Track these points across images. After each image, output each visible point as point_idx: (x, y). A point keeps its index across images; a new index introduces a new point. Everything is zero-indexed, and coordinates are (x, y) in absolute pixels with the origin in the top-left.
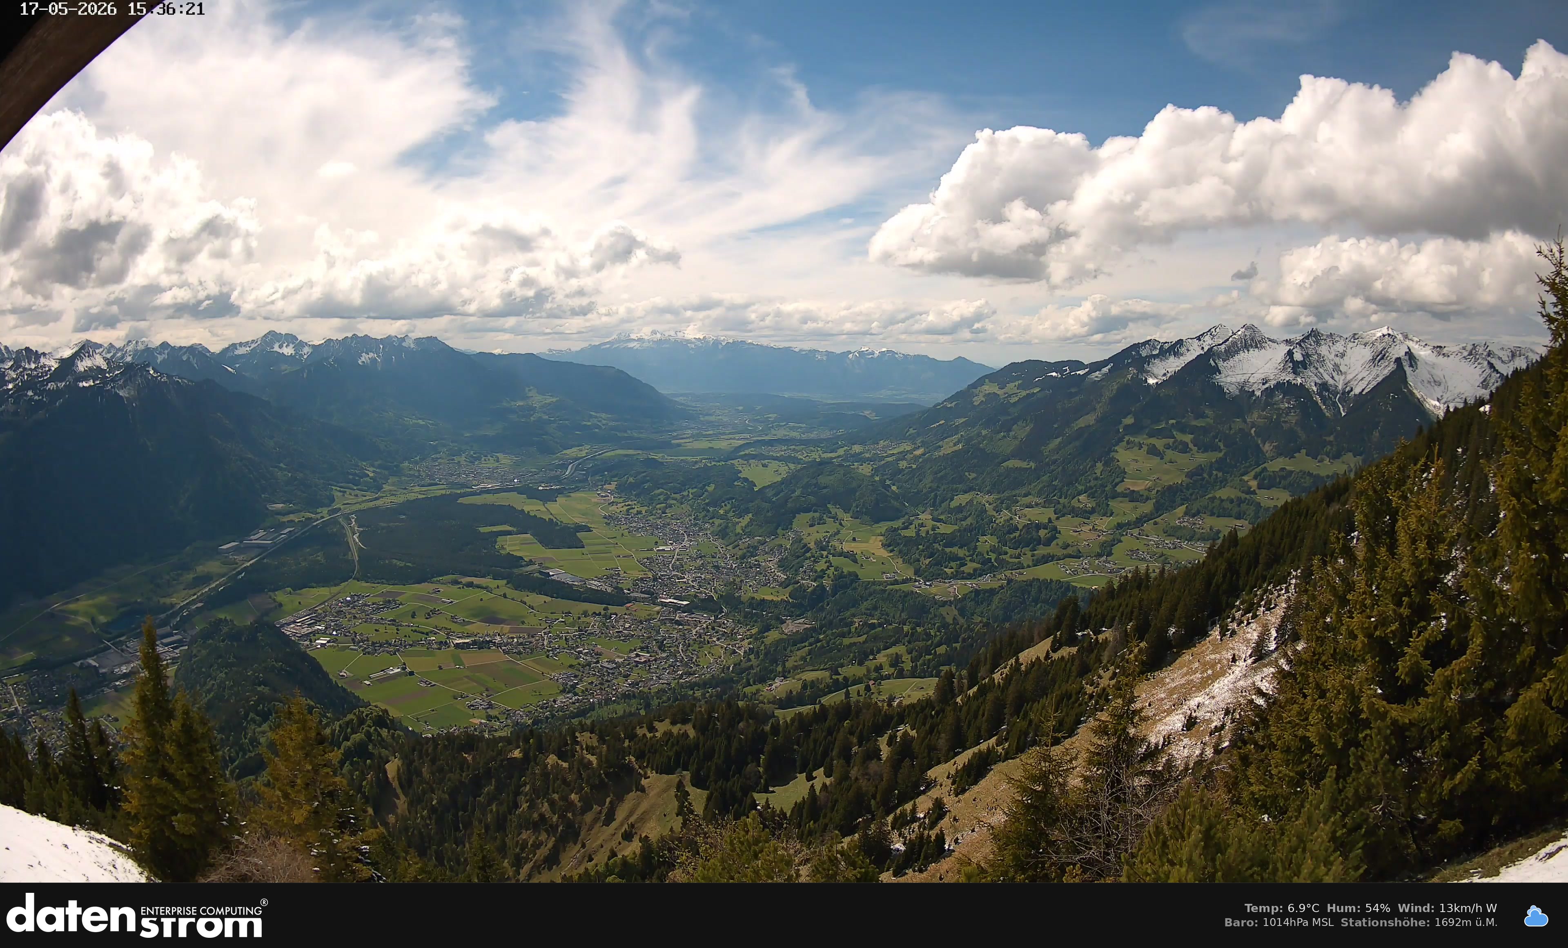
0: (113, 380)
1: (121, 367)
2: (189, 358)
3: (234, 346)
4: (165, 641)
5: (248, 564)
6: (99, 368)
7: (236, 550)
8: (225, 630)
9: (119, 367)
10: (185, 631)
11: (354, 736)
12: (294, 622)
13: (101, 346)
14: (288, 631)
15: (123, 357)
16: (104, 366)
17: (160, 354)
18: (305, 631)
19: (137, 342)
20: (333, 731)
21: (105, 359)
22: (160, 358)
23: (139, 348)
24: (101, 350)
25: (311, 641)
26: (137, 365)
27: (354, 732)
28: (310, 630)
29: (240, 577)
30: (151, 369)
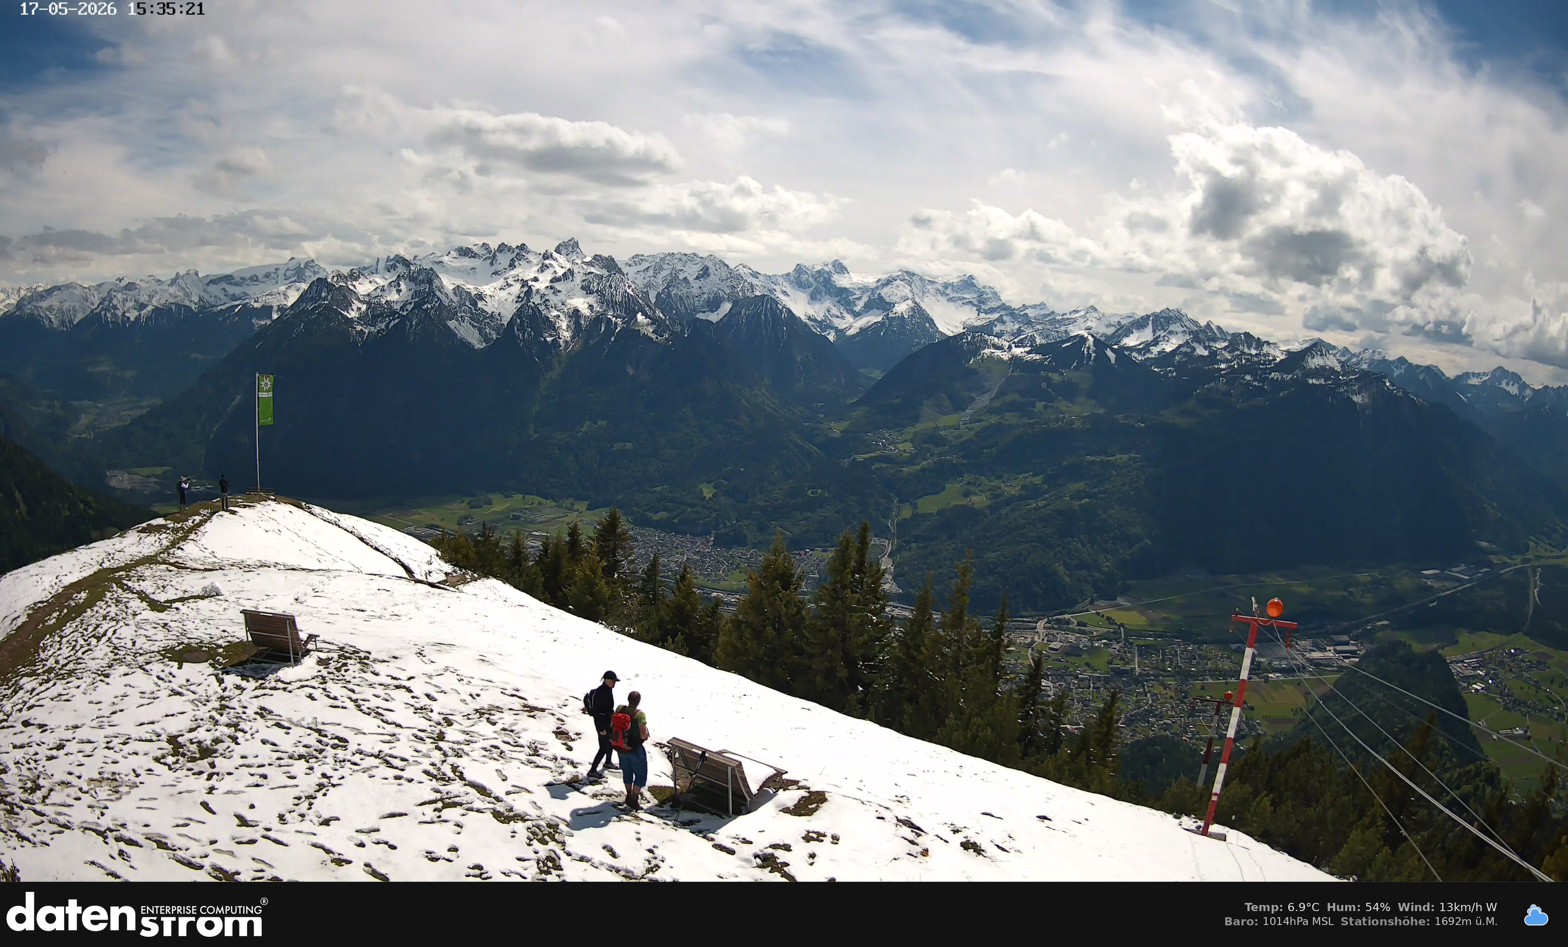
0: (1347, 383)
1: (1356, 373)
2: (1425, 378)
3: (1466, 375)
4: (1339, 648)
5: (1443, 594)
6: (1332, 369)
7: (1434, 577)
8: (1401, 652)
9: (1354, 373)
10: (1362, 644)
11: (1465, 786)
12: (1463, 662)
13: (1334, 348)
14: (1455, 668)
15: (1358, 363)
16: (1338, 368)
17: (1397, 367)
18: (1469, 672)
19: (1374, 352)
20: (1452, 776)
21: (1340, 362)
22: (1397, 372)
23: (1375, 358)
24: (1336, 351)
25: (1469, 684)
26: (1374, 374)
27: (1467, 783)
28: (1473, 673)
29: (1431, 605)
30: (1387, 381)
